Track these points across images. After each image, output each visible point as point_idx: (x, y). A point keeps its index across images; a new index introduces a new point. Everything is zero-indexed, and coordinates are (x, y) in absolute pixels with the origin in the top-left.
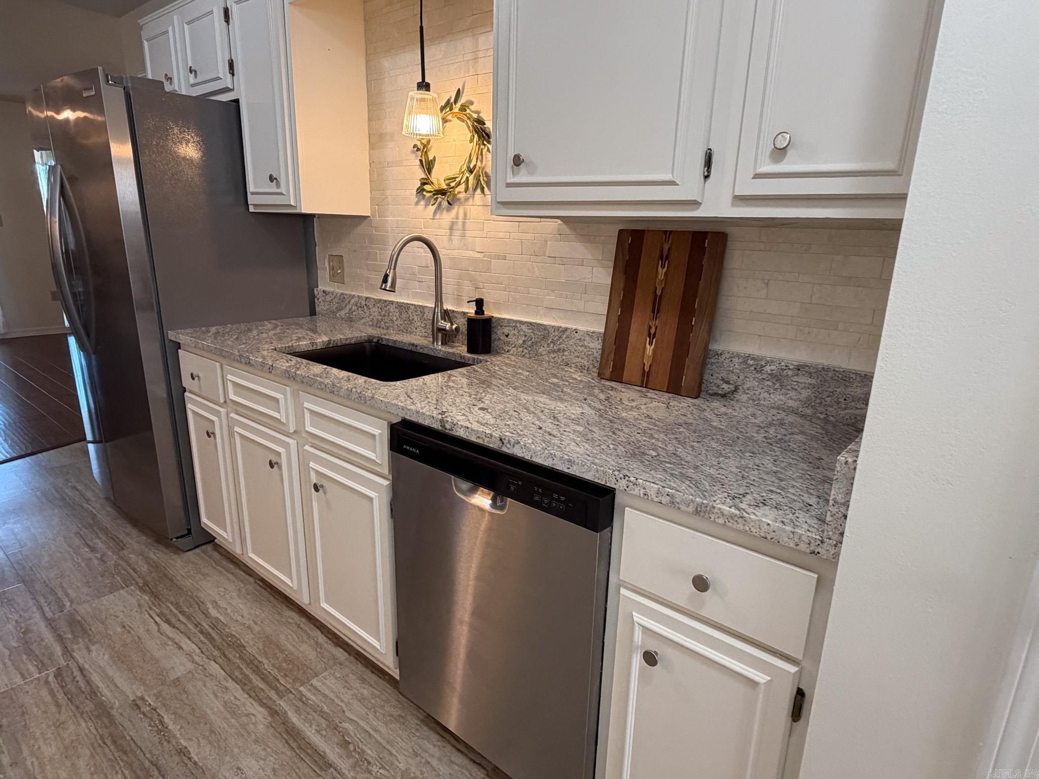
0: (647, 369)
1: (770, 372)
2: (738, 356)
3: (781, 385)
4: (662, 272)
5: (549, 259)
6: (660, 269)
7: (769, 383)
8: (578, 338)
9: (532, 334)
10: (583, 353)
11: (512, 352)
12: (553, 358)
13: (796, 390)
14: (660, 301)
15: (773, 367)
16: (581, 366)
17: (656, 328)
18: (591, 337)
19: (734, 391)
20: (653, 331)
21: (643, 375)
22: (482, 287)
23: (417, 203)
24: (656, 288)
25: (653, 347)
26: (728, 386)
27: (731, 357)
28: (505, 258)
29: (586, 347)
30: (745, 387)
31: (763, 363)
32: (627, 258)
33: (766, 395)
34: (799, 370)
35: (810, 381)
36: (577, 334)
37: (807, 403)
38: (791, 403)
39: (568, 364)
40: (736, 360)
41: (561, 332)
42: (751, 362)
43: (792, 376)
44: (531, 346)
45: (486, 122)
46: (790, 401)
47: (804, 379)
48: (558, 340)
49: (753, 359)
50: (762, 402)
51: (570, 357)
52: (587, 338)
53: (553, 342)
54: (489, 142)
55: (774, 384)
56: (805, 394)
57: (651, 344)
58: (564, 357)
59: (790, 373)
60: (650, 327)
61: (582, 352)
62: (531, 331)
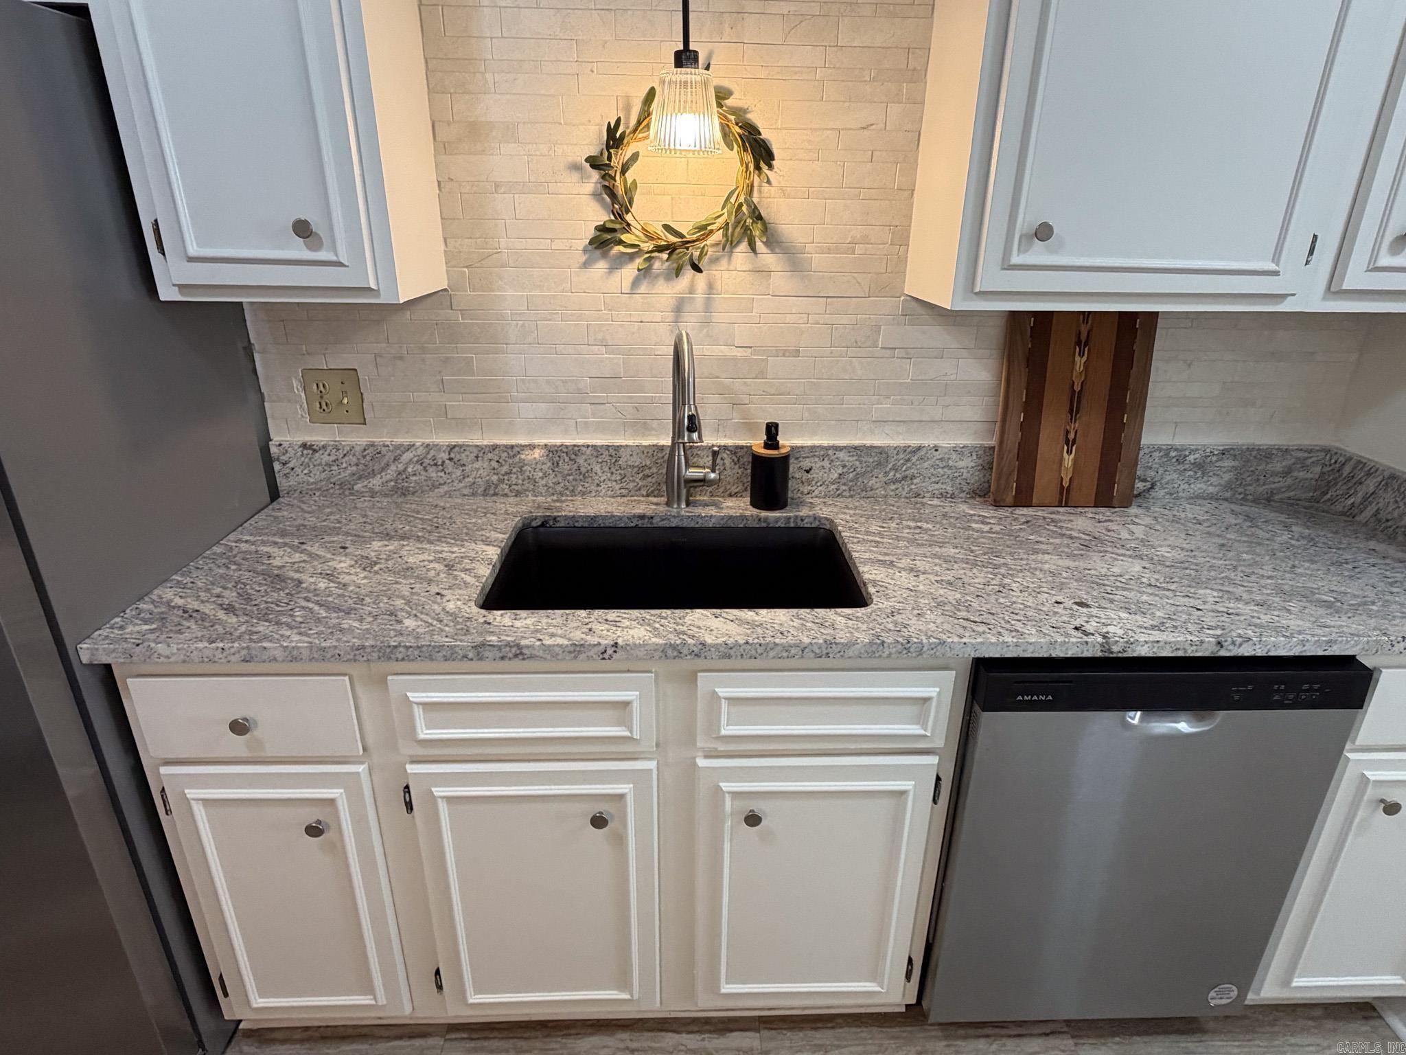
0: (1065, 483)
1: (1193, 461)
2: (1160, 450)
3: (1203, 473)
4: (1080, 362)
5: (884, 351)
6: (1077, 358)
7: (1191, 473)
8: (939, 457)
9: (858, 463)
10: (946, 477)
11: (816, 492)
12: (893, 490)
13: (1218, 475)
14: (1079, 397)
15: (1197, 456)
16: (941, 494)
17: (1076, 432)
18: (962, 454)
19: (1151, 488)
20: (1071, 436)
21: (1061, 494)
22: (747, 402)
23: (586, 265)
24: (1073, 383)
25: (1072, 456)
26: (1144, 484)
27: (1150, 452)
28: (796, 353)
29: (950, 468)
30: (1163, 482)
31: (1187, 453)
32: (1030, 346)
33: (1186, 486)
34: (1224, 454)
35: (1233, 463)
36: (937, 453)
37: (1228, 486)
38: (1211, 489)
39: (919, 495)
40: (1156, 454)
41: (909, 453)
42: (1173, 454)
43: (1217, 461)
44: (856, 478)
45: (761, 130)
46: (1210, 488)
47: (1228, 463)
48: (903, 464)
49: (1176, 450)
50: (1180, 494)
51: (924, 484)
52: (954, 456)
53: (895, 469)
54: (770, 167)
55: (1196, 473)
56: (1227, 477)
57: (1069, 452)
58: (913, 487)
59: (1214, 458)
60: (1068, 432)
61: (943, 475)
62: (855, 458)
